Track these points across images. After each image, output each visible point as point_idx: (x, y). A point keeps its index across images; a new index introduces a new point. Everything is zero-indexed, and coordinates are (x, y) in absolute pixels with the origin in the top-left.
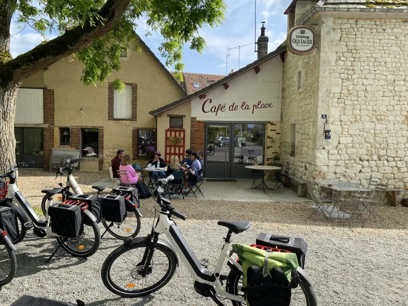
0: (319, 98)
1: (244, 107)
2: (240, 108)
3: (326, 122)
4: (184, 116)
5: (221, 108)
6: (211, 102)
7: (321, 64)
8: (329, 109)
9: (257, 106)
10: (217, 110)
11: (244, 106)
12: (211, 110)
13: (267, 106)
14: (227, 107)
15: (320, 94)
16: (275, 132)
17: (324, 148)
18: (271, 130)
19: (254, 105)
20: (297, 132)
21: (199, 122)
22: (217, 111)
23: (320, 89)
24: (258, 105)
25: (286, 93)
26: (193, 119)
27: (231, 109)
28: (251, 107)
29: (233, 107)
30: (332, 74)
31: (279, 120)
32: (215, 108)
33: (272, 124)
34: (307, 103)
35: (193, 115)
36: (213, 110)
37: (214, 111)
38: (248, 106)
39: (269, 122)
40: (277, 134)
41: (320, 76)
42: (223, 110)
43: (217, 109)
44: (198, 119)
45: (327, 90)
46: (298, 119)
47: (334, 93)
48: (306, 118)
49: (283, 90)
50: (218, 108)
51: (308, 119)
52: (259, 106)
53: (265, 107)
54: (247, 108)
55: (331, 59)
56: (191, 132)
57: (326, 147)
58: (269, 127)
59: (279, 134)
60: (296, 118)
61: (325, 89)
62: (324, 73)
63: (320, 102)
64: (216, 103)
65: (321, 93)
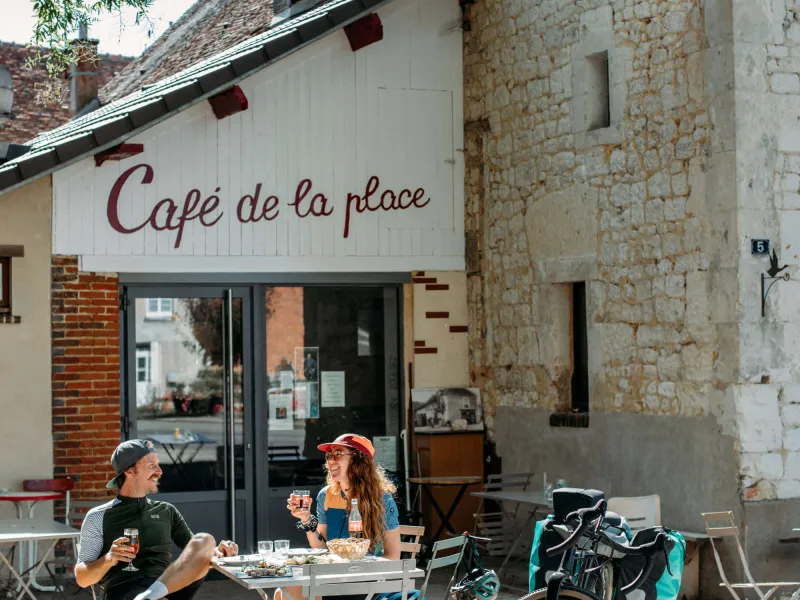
0: (741, 171)
1: (304, 206)
2: (285, 210)
3: (774, 270)
4: (19, 252)
5: (198, 207)
6: (148, 178)
7: (737, 33)
8: (775, 216)
9: (367, 198)
10: (183, 219)
11: (308, 199)
12: (152, 219)
13: (406, 200)
14: (227, 206)
15: (740, 155)
16: (445, 323)
17: (765, 380)
18: (430, 315)
19: (350, 198)
20: (600, 319)
21: (93, 278)
22: (181, 226)
23: (741, 134)
24: (368, 194)
25: (499, 145)
26: (63, 268)
27: (246, 214)
28: (338, 203)
29: (256, 207)
30: (775, 78)
31: (460, 264)
32: (172, 210)
33: (432, 285)
34: (656, 191)
35: (61, 248)
36: (161, 220)
37: (168, 226)
38: (324, 201)
39: (420, 277)
40: (454, 329)
41: (738, 84)
42: (208, 218)
43: (179, 213)
44: (86, 267)
45: (765, 140)
46: (605, 259)
47: (786, 154)
48: (658, 254)
49: (476, 128)
50: (186, 212)
51: (672, 259)
52: (374, 201)
53: (396, 205)
54: (318, 208)
55: (770, 16)
56: (54, 335)
57: (773, 374)
58: (420, 300)
59: (463, 329)
60: (590, 256)
61: (756, 137)
62: (750, 71)
63: (743, 186)
64: (172, 185)
65: (747, 151)
